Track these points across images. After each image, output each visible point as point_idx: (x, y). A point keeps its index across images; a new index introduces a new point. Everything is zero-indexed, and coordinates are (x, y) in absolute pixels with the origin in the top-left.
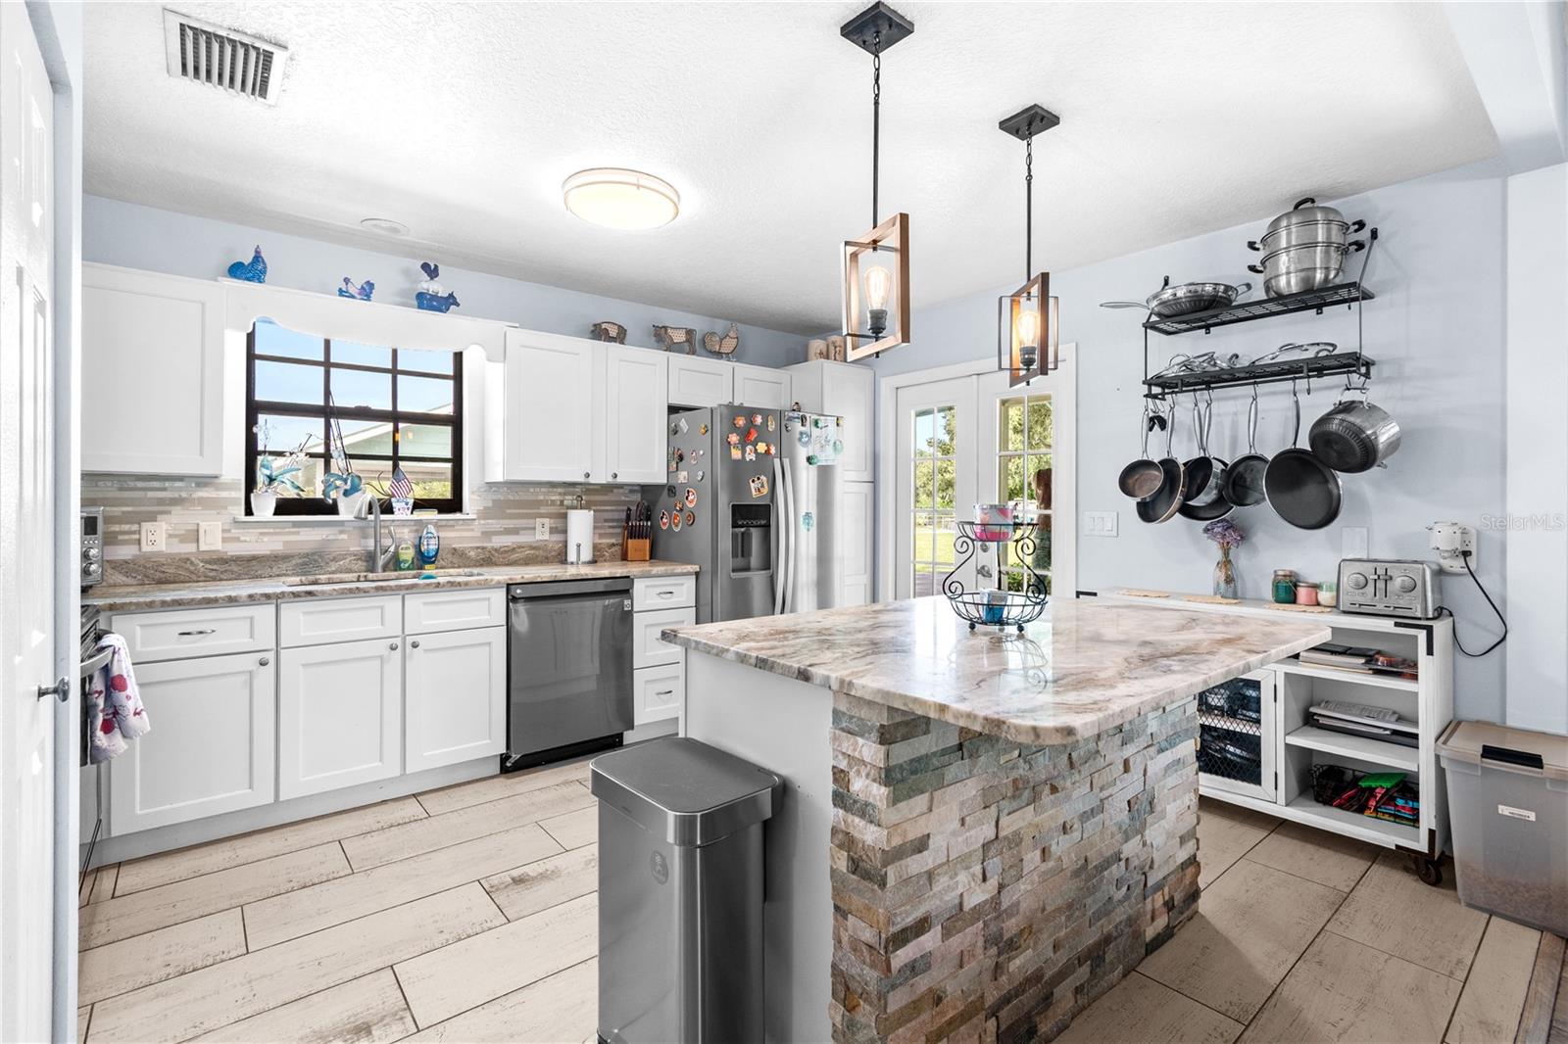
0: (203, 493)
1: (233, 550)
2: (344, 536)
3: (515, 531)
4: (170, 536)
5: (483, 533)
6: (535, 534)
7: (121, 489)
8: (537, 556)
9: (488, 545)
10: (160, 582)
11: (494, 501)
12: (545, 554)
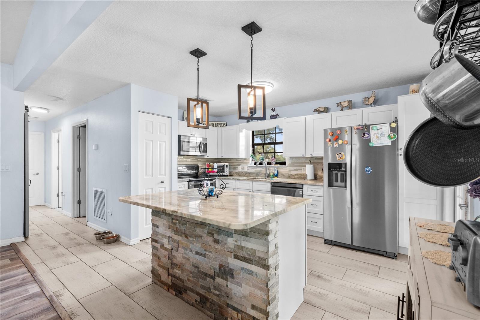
0: (245, 161)
1: (249, 171)
2: (263, 170)
3: (297, 170)
4: (241, 168)
5: (289, 170)
6: (302, 171)
7: (237, 160)
8: (302, 177)
9: (290, 173)
10: (240, 176)
11: (292, 162)
12: (304, 177)
